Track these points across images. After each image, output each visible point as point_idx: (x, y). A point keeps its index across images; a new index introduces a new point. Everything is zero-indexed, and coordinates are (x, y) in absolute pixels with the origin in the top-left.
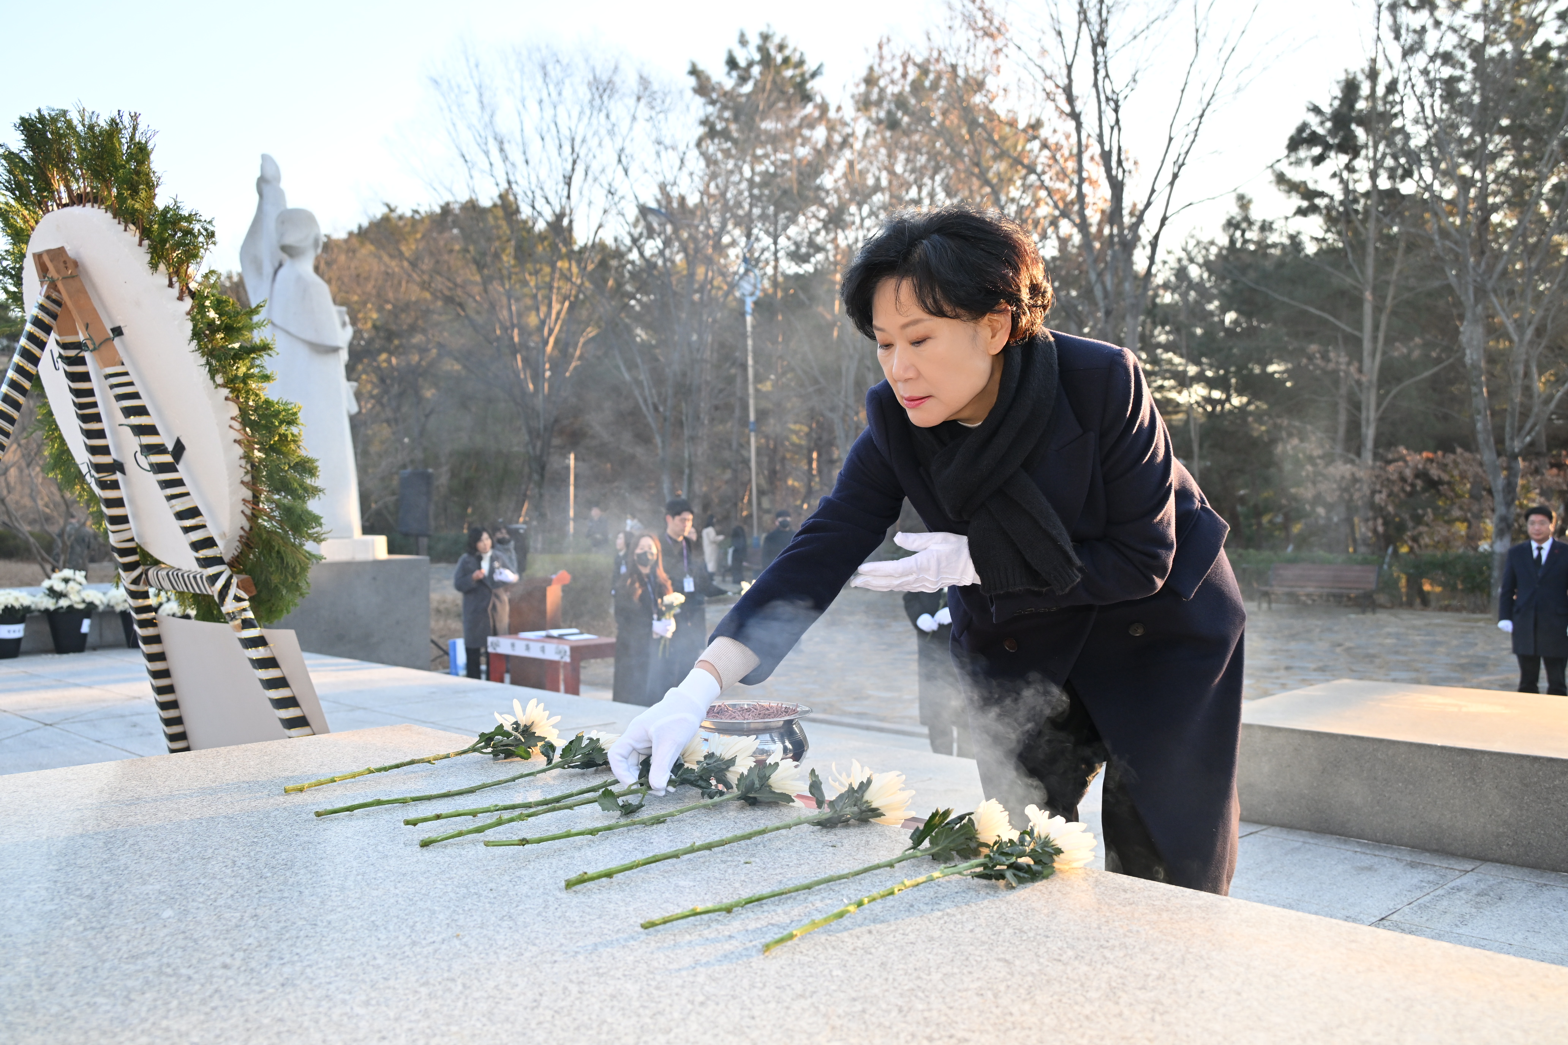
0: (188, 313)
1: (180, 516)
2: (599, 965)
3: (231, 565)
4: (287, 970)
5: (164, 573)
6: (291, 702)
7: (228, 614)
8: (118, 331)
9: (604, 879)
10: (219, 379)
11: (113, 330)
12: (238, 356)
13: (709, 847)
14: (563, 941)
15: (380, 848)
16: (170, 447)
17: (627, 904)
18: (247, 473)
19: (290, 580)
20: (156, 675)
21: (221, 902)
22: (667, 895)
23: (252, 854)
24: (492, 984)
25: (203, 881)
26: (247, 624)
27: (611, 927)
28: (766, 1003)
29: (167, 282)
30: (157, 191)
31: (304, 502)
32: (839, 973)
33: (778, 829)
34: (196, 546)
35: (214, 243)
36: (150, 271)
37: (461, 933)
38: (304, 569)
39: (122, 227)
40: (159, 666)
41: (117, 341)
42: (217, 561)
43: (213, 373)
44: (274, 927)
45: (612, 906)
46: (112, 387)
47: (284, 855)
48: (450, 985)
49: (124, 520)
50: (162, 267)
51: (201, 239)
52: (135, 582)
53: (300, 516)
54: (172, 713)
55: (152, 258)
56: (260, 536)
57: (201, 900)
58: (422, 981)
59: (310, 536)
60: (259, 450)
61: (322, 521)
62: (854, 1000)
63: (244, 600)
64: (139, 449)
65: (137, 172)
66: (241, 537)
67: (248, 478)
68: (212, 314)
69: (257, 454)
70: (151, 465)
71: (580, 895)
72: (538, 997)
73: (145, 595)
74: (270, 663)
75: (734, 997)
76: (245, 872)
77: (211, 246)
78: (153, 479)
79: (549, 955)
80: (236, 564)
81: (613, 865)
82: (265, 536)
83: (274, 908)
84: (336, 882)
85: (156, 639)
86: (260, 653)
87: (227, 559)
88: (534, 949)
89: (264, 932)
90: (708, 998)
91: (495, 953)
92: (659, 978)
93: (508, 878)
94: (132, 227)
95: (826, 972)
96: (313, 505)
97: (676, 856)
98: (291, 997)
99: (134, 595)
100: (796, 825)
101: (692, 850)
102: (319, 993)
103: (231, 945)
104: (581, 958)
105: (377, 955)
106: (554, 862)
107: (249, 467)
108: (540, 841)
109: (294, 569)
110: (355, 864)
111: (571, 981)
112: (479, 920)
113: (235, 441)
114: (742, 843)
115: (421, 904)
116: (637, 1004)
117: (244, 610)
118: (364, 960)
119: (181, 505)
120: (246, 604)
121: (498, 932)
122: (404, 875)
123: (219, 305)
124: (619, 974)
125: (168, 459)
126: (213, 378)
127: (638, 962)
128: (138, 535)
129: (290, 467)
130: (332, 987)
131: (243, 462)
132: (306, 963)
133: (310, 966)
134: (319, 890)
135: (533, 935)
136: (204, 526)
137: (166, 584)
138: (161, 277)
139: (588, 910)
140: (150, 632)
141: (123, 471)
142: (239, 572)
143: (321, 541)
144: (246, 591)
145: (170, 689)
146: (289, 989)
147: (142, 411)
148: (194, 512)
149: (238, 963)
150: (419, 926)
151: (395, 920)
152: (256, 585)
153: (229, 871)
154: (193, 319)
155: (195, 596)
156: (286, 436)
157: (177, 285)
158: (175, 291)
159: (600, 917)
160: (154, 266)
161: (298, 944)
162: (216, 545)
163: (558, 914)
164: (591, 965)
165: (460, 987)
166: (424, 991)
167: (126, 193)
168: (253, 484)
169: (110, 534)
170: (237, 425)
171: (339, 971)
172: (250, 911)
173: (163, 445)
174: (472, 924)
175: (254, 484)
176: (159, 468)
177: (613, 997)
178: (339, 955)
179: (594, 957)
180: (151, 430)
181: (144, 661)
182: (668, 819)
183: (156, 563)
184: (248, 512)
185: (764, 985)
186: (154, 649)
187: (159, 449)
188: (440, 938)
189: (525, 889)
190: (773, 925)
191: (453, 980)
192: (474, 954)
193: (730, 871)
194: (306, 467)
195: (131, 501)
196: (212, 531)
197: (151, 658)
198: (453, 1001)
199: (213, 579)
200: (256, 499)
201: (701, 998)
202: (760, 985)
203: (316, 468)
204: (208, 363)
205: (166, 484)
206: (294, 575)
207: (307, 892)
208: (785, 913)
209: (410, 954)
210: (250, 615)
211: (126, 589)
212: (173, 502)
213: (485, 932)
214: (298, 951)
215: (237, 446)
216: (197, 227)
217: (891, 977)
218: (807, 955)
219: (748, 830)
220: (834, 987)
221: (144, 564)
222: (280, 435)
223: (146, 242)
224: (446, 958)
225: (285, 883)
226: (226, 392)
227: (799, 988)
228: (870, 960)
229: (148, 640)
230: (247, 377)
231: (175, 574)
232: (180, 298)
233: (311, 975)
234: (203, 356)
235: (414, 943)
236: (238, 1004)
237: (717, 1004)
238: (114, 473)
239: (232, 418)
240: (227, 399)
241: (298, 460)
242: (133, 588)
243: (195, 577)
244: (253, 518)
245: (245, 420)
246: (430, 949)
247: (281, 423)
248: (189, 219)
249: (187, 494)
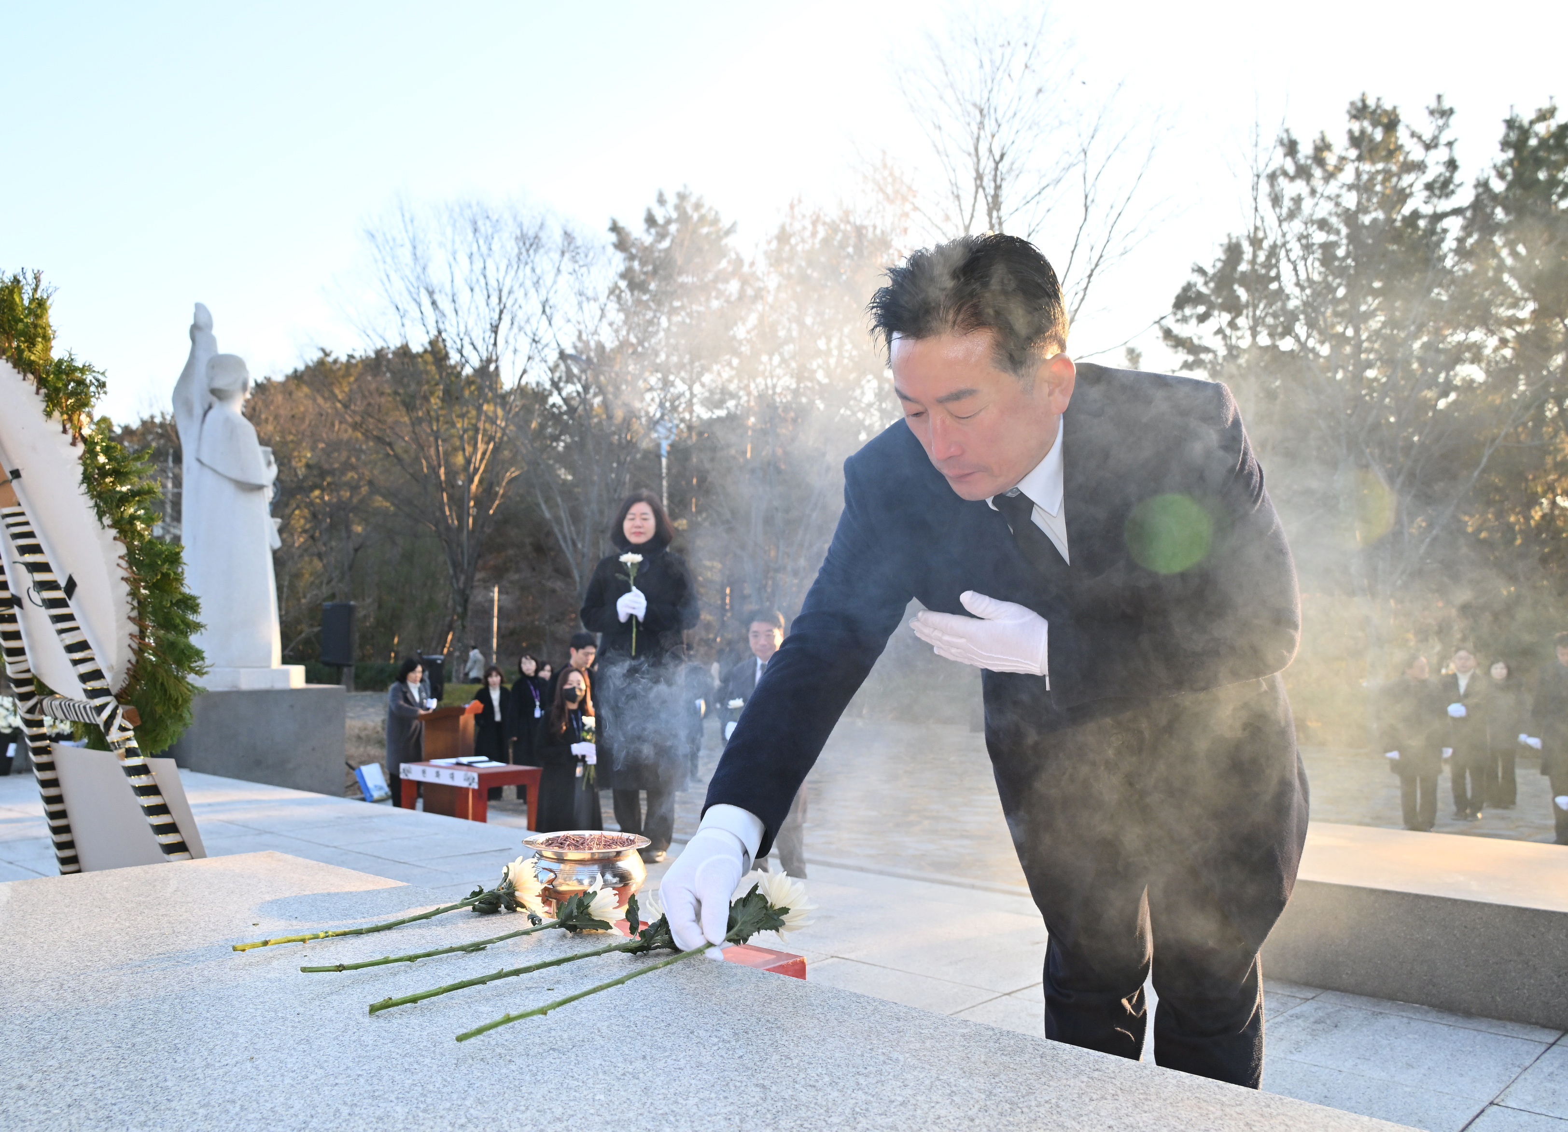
0: (80, 458)
1: (70, 649)
2: (377, 1087)
3: (118, 697)
4: (78, 1091)
5: (57, 703)
6: (172, 828)
7: (113, 743)
8: (16, 474)
9: (409, 1005)
10: (107, 520)
11: (12, 473)
12: (124, 499)
13: (517, 972)
14: (350, 1064)
15: (206, 973)
16: (63, 583)
17: (423, 1029)
18: (133, 609)
19: (173, 711)
20: (48, 800)
21: (37, 1024)
22: (464, 1020)
23: (82, 977)
24: (269, 1105)
25: (26, 1004)
26: (130, 753)
27: (400, 1051)
28: (522, 1126)
29: (61, 428)
30: (53, 343)
31: (186, 636)
32: (602, 1097)
33: (587, 955)
34: (84, 678)
35: (105, 393)
36: (45, 418)
37: (256, 1056)
38: (186, 701)
39: (21, 376)
40: (52, 792)
41: (15, 483)
42: (105, 692)
43: (100, 515)
44: (79, 1049)
45: (408, 1031)
46: (9, 526)
47: (111, 979)
48: (229, 1106)
49: (20, 652)
50: (56, 414)
51: (92, 389)
52: (31, 711)
53: (182, 652)
54: (64, 838)
55: (48, 406)
56: (145, 669)
57: (18, 1022)
58: (203, 1103)
59: (192, 670)
60: (145, 588)
61: (205, 655)
62: (608, 1123)
63: (128, 730)
64: (31, 585)
65: (35, 326)
66: (128, 669)
67: (134, 614)
68: (102, 459)
69: (143, 591)
70: (44, 601)
71: (381, 1020)
72: (308, 1119)
73: (40, 724)
74: (152, 790)
75: (494, 1120)
76: (69, 996)
77: (102, 396)
78: (45, 614)
79: (332, 1078)
80: (121, 697)
81: (421, 990)
82: (149, 668)
83: (85, 1031)
84: (153, 1005)
85: (50, 766)
86: (142, 781)
87: (114, 691)
88: (320, 1072)
89: (69, 1053)
90: (469, 1121)
91: (282, 1075)
92: (429, 1101)
93: (318, 1003)
94: (30, 376)
95: (590, 1096)
96: (195, 640)
97: (482, 981)
98: (73, 1118)
99: (29, 723)
100: (605, 951)
101: (500, 976)
102: (101, 1113)
103: (32, 1066)
104: (362, 1081)
105: (168, 1077)
106: (367, 987)
107: (135, 603)
108: (356, 967)
109: (177, 700)
110: (177, 988)
111: (345, 1103)
112: (277, 1042)
113: (123, 579)
114: (552, 969)
115: (227, 1028)
116: (401, 1126)
117: (129, 739)
118: (154, 1081)
119: (71, 638)
120: (131, 734)
121: (291, 1055)
122: (220, 999)
123: (107, 451)
124: (393, 1098)
125: (60, 594)
126: (100, 519)
127: (415, 1085)
128: (35, 667)
129: (172, 604)
130: (116, 1108)
131: (129, 599)
132: (99, 1085)
133: (101, 1087)
134: (134, 1013)
135: (325, 1058)
136: (92, 659)
137: (60, 714)
138: (55, 424)
139: (384, 1034)
140: (44, 759)
141: (20, 606)
142: (127, 703)
143: (203, 674)
144: (131, 721)
145: (63, 814)
146: (74, 1110)
147: (36, 549)
148: (83, 646)
149: (33, 1084)
150: (218, 1049)
151: (197, 1042)
152: (141, 717)
153: (53, 994)
154: (84, 464)
155: (86, 724)
156: (168, 575)
157: (71, 432)
158: (69, 438)
159: (393, 1041)
160: (49, 414)
161: (97, 1066)
162: (103, 677)
163: (353, 1038)
164: (369, 1088)
165: (238, 1109)
166: (202, 1112)
167: (23, 346)
168: (139, 621)
169: (8, 667)
170: (124, 563)
171: (128, 1092)
172: (62, 1033)
173: (55, 582)
174: (269, 1047)
175: (140, 619)
176: (51, 604)
177: (380, 1119)
178: (132, 1077)
179: (375, 1081)
180: (45, 567)
181: (39, 788)
182: (489, 946)
183: (52, 693)
184: (135, 646)
185: (527, 1109)
186: (48, 775)
187: (52, 585)
188: (234, 1061)
189: (331, 1013)
190: (554, 1050)
191: (234, 1102)
192: (261, 1077)
193: (531, 997)
194: (190, 604)
195: (29, 635)
196: (100, 664)
197: (45, 784)
198: (226, 1123)
199: (100, 709)
200: (142, 635)
201: (463, 1121)
202: (523, 1108)
203: (198, 605)
204: (97, 505)
205: (57, 619)
206: (177, 709)
207: (122, 1015)
208: (570, 1039)
209: (201, 1076)
210: (134, 744)
211: (22, 718)
212: (64, 635)
213: (279, 1055)
214: (95, 1072)
215: (124, 583)
216: (89, 378)
217: (650, 1101)
218: (577, 1080)
219: (562, 956)
220: (592, 1111)
221: (40, 694)
222: (163, 574)
223: (43, 391)
224: (234, 1080)
225: (104, 1006)
226: (114, 532)
227: (558, 1111)
228: (635, 1085)
229: (41, 767)
230: (133, 518)
231: (68, 705)
232: (74, 444)
233: (100, 1096)
234: (92, 498)
235: (208, 1066)
236: (21, 1124)
237: (477, 1126)
238: (12, 607)
239: (120, 557)
240: (115, 539)
241: (180, 597)
242: (28, 716)
243: (85, 708)
244: (139, 652)
245: (131, 558)
246: (221, 1072)
247: (164, 563)
248: (82, 370)
249: (77, 628)
